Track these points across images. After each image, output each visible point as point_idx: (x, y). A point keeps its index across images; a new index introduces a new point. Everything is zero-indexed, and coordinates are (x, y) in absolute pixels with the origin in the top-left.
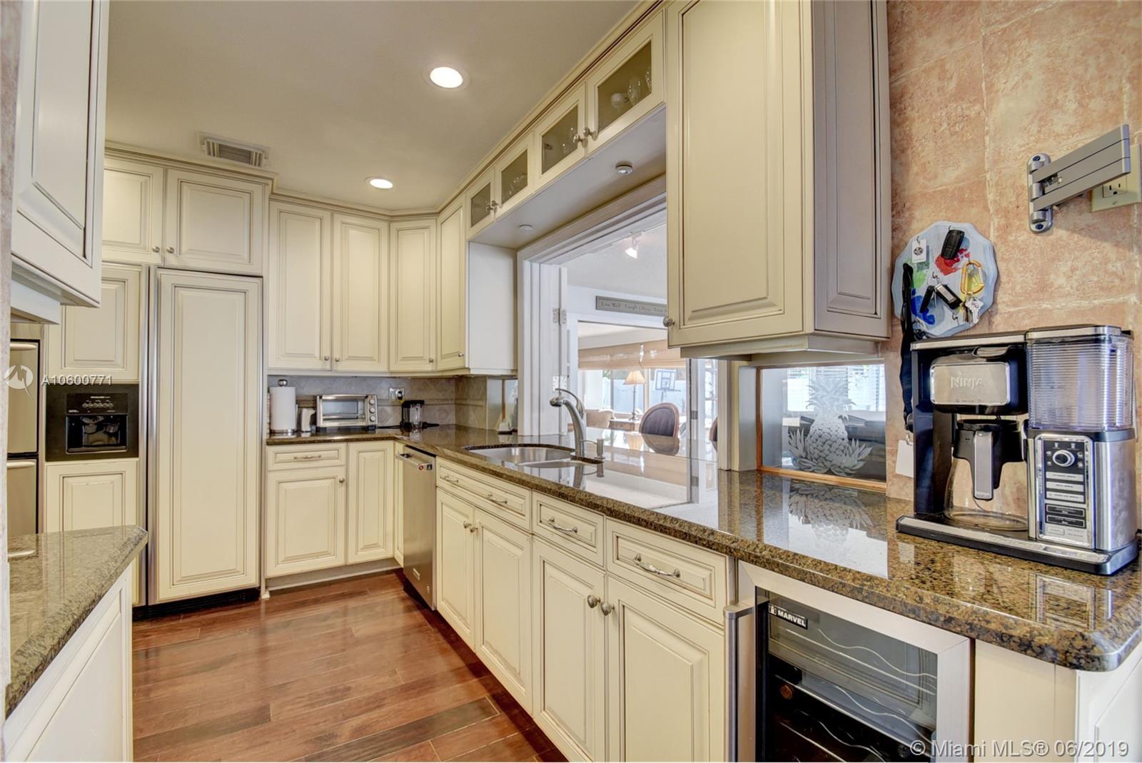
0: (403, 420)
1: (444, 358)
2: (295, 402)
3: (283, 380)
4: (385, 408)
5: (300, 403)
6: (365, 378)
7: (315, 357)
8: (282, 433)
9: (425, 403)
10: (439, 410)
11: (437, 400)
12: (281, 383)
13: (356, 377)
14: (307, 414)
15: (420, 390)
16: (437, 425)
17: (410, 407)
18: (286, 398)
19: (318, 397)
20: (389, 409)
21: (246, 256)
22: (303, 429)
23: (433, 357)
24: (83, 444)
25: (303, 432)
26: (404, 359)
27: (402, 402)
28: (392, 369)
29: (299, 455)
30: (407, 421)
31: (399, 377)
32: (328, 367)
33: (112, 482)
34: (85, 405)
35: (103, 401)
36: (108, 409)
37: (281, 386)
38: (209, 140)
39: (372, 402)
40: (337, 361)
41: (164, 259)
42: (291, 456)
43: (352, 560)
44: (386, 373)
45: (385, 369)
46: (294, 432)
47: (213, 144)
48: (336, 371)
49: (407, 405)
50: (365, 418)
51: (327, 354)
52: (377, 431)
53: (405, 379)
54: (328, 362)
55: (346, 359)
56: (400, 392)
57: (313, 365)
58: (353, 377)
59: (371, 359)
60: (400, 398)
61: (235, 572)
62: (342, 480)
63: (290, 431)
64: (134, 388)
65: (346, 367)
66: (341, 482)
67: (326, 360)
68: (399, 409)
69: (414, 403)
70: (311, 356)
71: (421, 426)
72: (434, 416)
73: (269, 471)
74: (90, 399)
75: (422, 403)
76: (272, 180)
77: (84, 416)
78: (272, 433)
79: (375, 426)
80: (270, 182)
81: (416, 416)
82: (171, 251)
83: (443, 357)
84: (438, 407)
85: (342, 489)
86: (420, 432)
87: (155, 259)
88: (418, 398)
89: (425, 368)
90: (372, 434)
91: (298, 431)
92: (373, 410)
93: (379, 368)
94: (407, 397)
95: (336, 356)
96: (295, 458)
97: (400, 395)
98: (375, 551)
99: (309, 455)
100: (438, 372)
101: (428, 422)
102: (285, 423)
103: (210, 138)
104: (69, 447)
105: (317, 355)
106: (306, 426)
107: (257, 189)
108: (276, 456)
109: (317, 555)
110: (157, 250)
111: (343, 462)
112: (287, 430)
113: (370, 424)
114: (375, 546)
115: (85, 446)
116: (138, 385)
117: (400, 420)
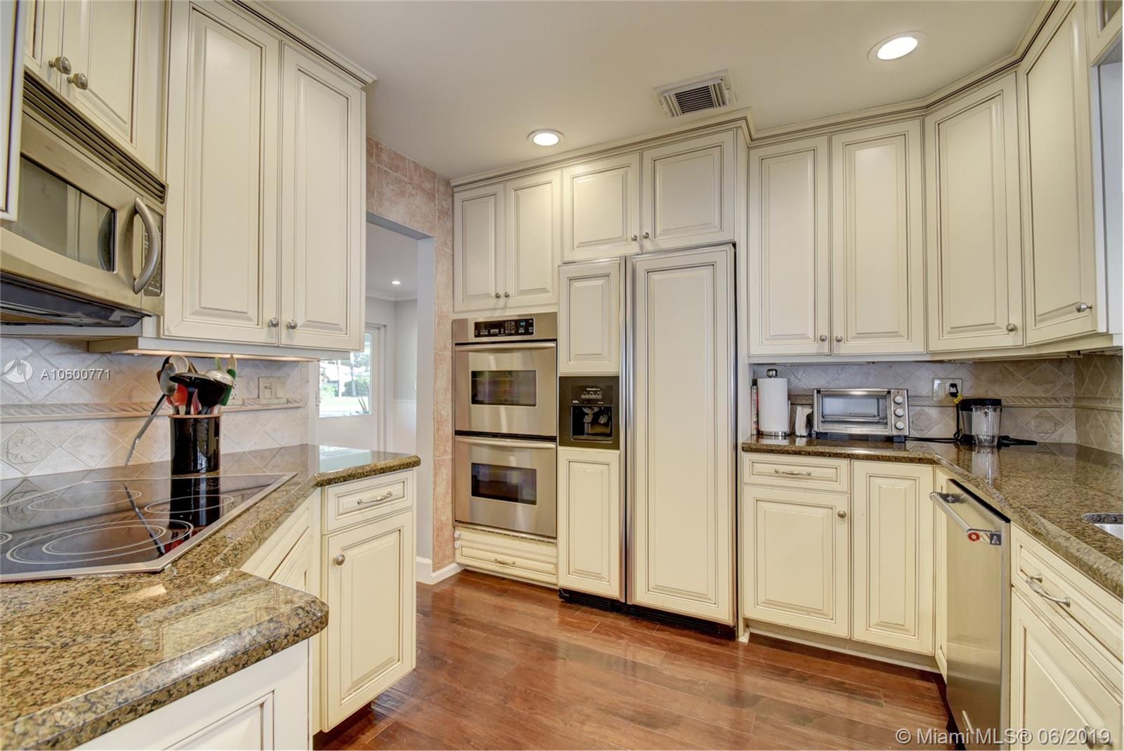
0: (958, 431)
1: (1041, 321)
2: (787, 399)
3: (772, 370)
4: (926, 409)
5: (794, 399)
6: (891, 364)
7: (808, 338)
8: (770, 435)
9: (1004, 403)
10: (1037, 416)
11: (1031, 398)
12: (771, 373)
13: (873, 363)
14: (802, 413)
15: (993, 381)
16: (1034, 443)
17: (971, 410)
18: (775, 392)
19: (815, 391)
20: (933, 412)
21: (717, 223)
22: (798, 433)
23: (1016, 320)
24: (585, 432)
25: (797, 436)
26: (955, 329)
27: (956, 401)
28: (932, 348)
29: (781, 468)
30: (967, 433)
31: (950, 361)
32: (826, 350)
33: (601, 472)
34: (583, 396)
35: (595, 392)
36: (598, 400)
37: (770, 377)
38: (664, 95)
39: (899, 399)
40: (839, 341)
41: (641, 247)
42: (771, 468)
43: (860, 635)
44: (921, 355)
45: (921, 349)
46: (786, 436)
47: (670, 96)
48: (838, 356)
49: (966, 406)
50: (886, 424)
51: (824, 332)
52: (909, 444)
53: (962, 363)
54: (826, 343)
55: (854, 338)
56: (953, 385)
57: (805, 348)
58: (868, 363)
59: (894, 334)
60: (954, 395)
61: (705, 598)
62: (842, 512)
63: (780, 434)
64: (615, 379)
65: (853, 348)
66: (842, 516)
67: (823, 340)
68: (952, 412)
69: (981, 403)
70: (803, 337)
71: (995, 443)
72: (1027, 426)
73: (746, 484)
74: (586, 391)
75: (996, 403)
76: (745, 119)
77: (585, 407)
78: (760, 434)
79: (906, 437)
80: (743, 123)
81: (984, 424)
82: (647, 236)
83: (1038, 319)
84: (1035, 412)
85: (843, 527)
86: (993, 453)
87: (634, 248)
88: (991, 396)
89: (999, 342)
90: (900, 449)
91: (791, 435)
92: (899, 412)
93: (910, 347)
94: (966, 392)
95: (838, 333)
96: (777, 472)
97: (953, 390)
98: (898, 635)
99: (796, 470)
100: (1029, 347)
101: (1011, 436)
102: (775, 420)
103: (666, 91)
104: (574, 435)
105: (811, 335)
106: (801, 430)
107: (726, 138)
108: (753, 466)
109: (809, 611)
110: (635, 239)
111: (844, 486)
112: (778, 433)
113: (895, 433)
114: (899, 627)
115: (588, 434)
116: (619, 377)
117: (955, 430)
